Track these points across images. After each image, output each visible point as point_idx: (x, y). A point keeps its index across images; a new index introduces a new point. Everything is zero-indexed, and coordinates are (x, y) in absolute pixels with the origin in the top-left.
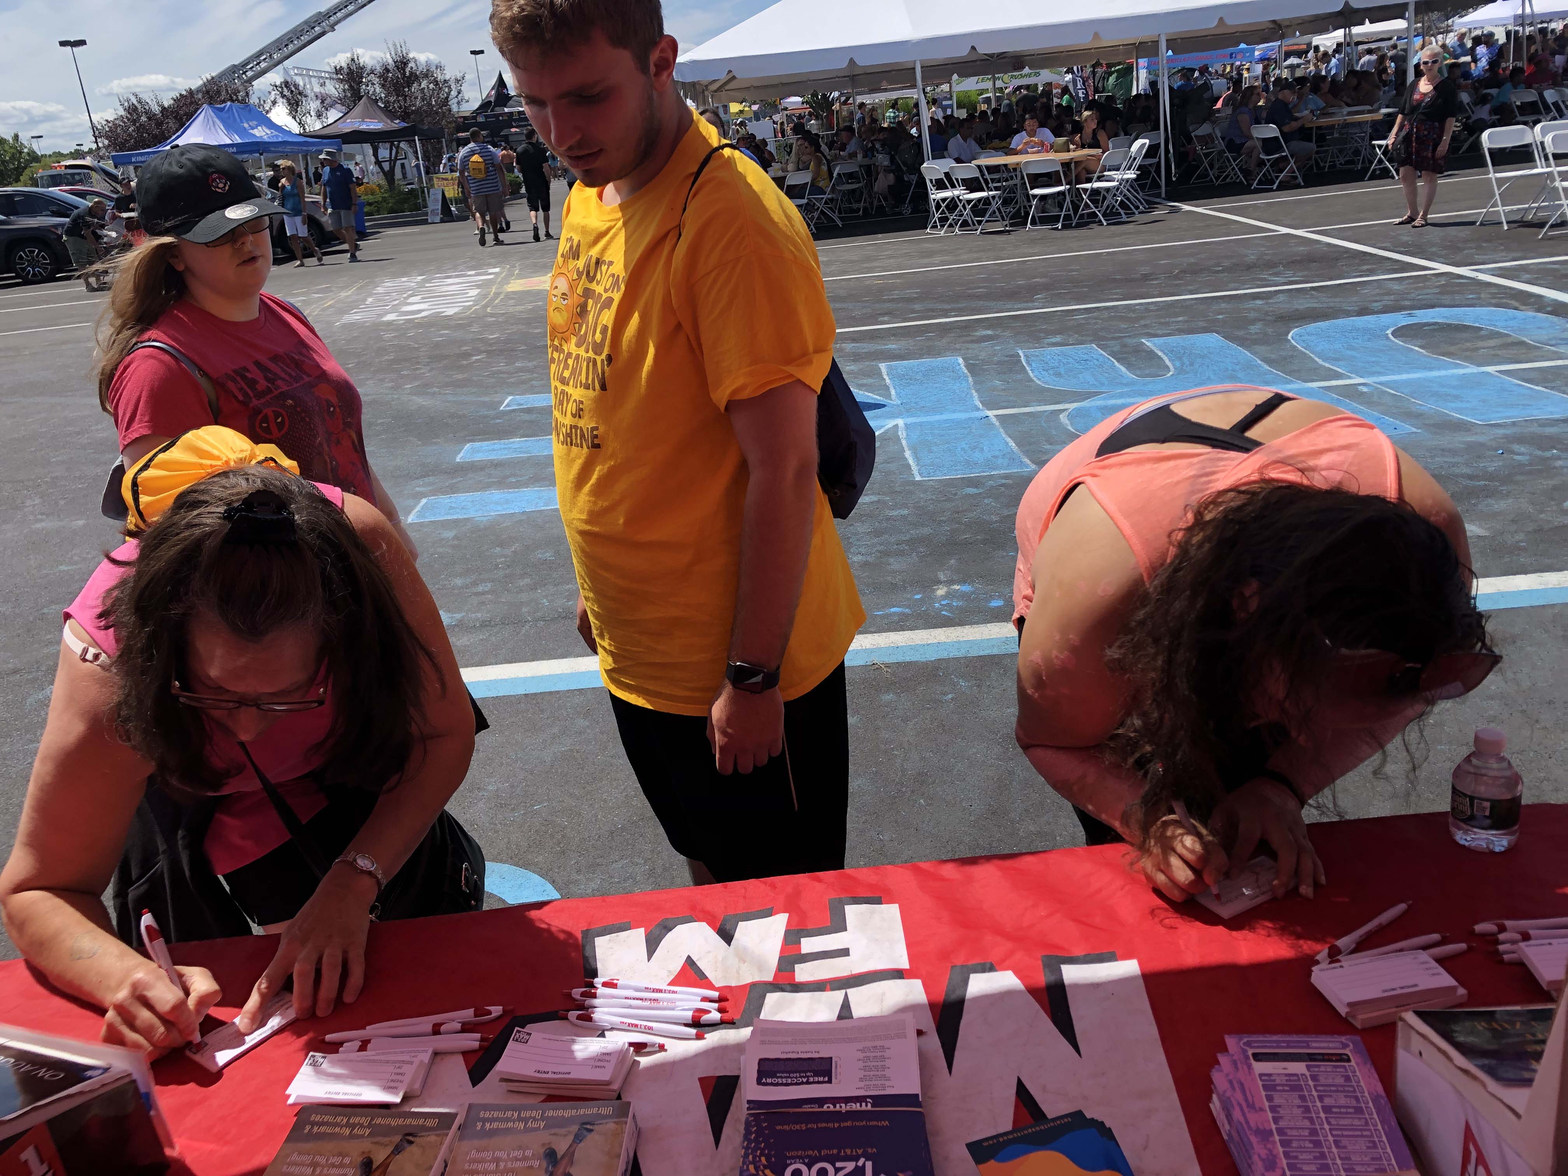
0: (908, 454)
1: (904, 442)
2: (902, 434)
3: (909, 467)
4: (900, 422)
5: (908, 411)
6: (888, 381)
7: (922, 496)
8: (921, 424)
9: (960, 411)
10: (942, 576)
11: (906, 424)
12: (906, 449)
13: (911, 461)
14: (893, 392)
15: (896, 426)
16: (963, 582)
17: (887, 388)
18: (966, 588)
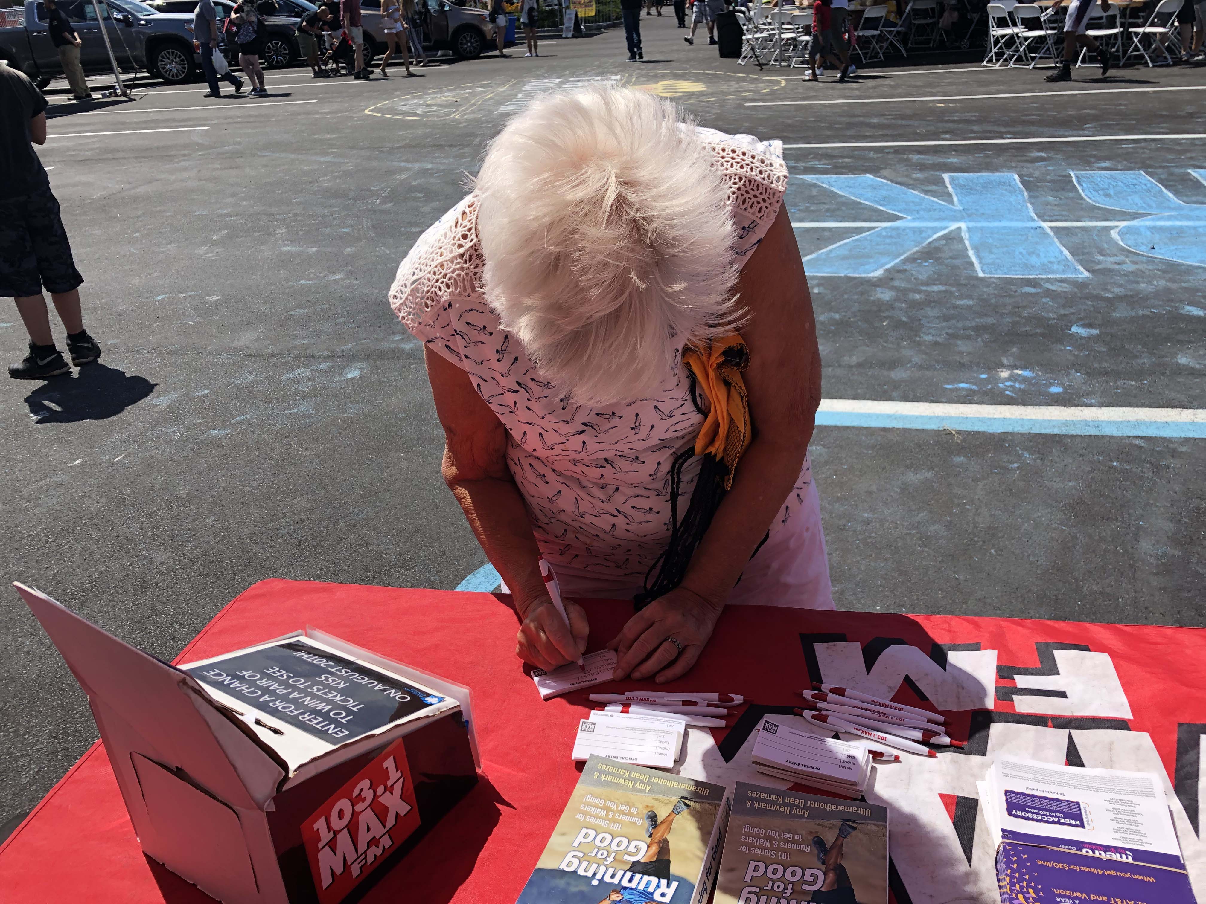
0: (971, 253)
1: (967, 243)
2: (965, 235)
3: (971, 264)
4: (963, 225)
5: (969, 216)
6: (951, 190)
7: (985, 290)
8: (982, 229)
9: (1017, 220)
10: (1005, 362)
11: (968, 228)
12: (969, 248)
13: (974, 259)
14: (955, 199)
15: (959, 228)
16: (1024, 368)
17: (950, 195)
18: (1027, 373)
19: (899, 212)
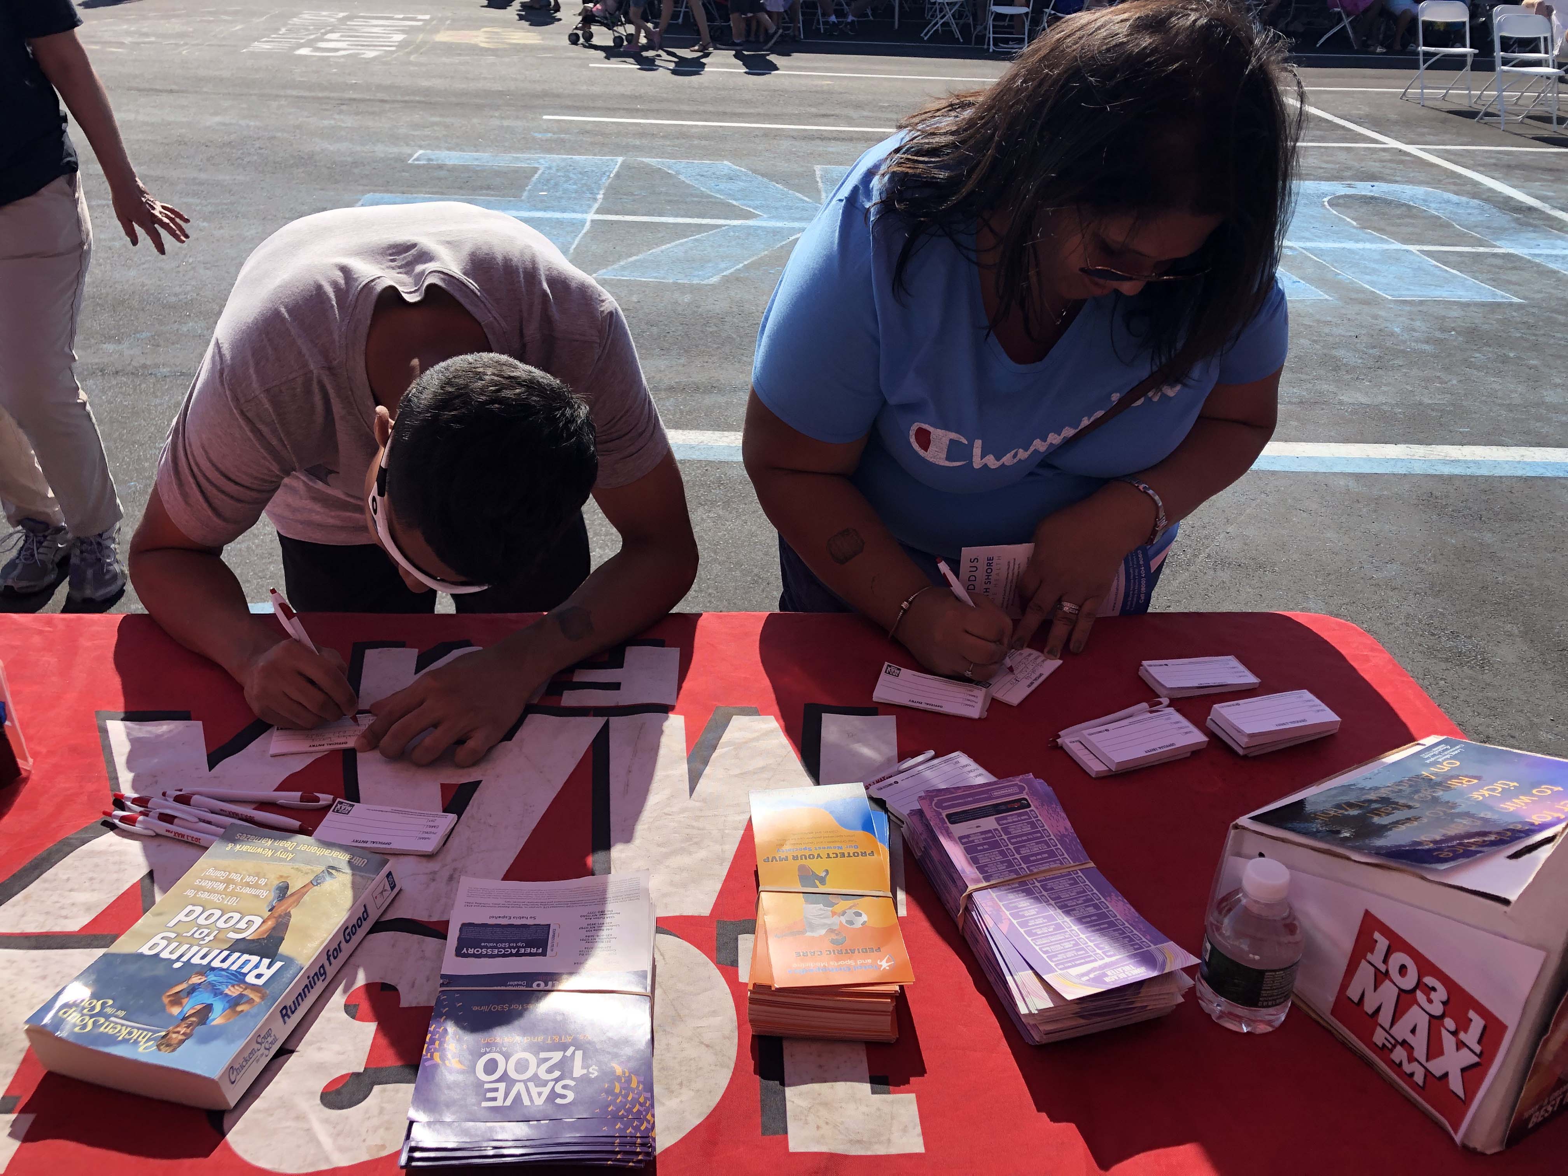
6: (820, 185)
17: (818, 191)
19: (755, 208)
